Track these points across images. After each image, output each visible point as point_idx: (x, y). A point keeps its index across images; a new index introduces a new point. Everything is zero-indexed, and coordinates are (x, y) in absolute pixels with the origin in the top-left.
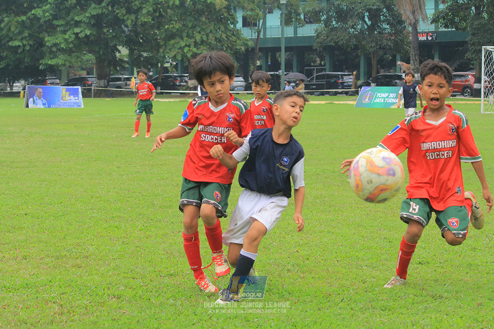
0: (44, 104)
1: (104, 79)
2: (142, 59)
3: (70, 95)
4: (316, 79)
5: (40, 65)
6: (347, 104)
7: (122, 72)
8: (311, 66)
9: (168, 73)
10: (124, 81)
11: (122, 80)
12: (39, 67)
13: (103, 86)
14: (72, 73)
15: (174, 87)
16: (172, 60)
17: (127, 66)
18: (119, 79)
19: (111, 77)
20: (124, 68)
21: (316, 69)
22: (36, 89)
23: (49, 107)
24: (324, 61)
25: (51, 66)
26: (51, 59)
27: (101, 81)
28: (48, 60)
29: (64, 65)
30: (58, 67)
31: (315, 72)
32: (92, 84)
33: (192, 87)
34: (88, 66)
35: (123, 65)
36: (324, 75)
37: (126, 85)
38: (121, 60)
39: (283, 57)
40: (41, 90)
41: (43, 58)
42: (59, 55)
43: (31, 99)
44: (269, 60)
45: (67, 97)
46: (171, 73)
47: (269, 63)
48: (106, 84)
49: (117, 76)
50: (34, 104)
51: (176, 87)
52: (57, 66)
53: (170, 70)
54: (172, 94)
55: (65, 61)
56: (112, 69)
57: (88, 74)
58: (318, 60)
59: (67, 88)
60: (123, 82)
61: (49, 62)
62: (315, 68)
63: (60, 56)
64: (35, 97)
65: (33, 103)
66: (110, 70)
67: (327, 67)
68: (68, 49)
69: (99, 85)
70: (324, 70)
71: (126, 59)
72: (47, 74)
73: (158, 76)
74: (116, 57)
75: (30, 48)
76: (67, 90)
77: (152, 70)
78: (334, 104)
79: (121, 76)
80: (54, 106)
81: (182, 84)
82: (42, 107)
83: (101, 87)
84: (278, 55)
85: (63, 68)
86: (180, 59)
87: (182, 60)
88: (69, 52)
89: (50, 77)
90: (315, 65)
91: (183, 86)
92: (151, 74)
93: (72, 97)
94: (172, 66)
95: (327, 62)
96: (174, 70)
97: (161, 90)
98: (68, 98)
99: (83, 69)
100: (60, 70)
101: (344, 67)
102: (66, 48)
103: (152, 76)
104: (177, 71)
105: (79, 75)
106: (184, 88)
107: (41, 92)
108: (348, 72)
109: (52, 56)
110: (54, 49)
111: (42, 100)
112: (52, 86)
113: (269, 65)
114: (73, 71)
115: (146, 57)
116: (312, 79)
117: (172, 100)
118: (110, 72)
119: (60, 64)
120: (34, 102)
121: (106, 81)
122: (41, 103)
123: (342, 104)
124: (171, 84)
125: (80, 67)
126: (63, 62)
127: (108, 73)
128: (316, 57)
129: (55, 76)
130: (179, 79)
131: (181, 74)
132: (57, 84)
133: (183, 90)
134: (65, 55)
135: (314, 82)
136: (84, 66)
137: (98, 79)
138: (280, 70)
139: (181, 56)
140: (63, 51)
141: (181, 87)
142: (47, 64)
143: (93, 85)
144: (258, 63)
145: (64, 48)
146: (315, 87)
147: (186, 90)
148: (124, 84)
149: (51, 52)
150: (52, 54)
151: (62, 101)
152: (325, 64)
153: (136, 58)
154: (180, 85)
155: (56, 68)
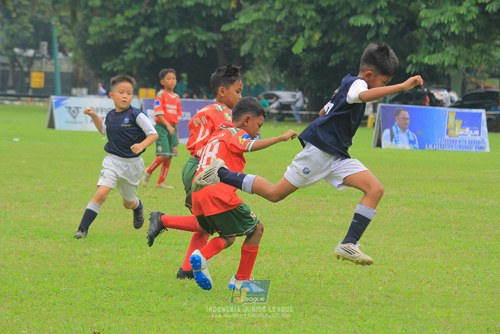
0: (411, 142)
3: (463, 126)
5: (407, 65)
12: (405, 69)
22: (398, 113)
23: (422, 147)
25: (429, 69)
26: (430, 53)
28: (424, 57)
29: (456, 66)
30: (444, 70)
40: (406, 114)
41: (414, 51)
42: (446, 46)
43: (387, 132)
45: (457, 129)
50: (392, 140)
52: (442, 69)
55: (457, 58)
59: (457, 113)
61: (426, 60)
63: (447, 49)
64: (394, 128)
65: (389, 138)
68: (464, 34)
75: (389, 32)
76: (458, 116)
80: (431, 146)
82: (408, 147)
85: (453, 73)
88: (467, 40)
93: (467, 129)
98: (459, 131)
100: (448, 77)
102: (460, 32)
107: (405, 119)
109: (432, 49)
110: (437, 34)
111: (408, 134)
119: (446, 64)
120: (392, 136)
122: (406, 139)
126: (454, 60)
134: (458, 48)
140: (452, 38)
142: (422, 64)
145: (457, 33)
149: (431, 40)
150: (433, 44)
151: (447, 137)
155: (440, 72)
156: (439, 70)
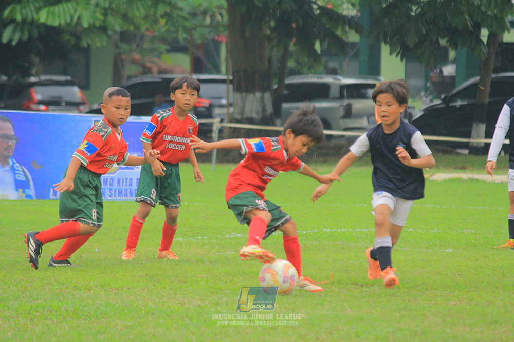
0: (20, 186)
1: (263, 90)
7: (333, 64)
10: (341, 97)
11: (334, 92)
13: (255, 115)
14: (134, 62)
17: (353, 37)
18: (322, 91)
19: (288, 81)
20: (340, 47)
23: (42, 194)
25: (50, 34)
27: (250, 97)
28: (38, 10)
29: (103, 29)
30: (78, 38)
32: (211, 106)
34: (197, 36)
35: (339, 33)
37: (348, 113)
38: (331, 15)
48: (270, 110)
49: (313, 79)
52: (71, 34)
56: (292, 47)
57: (197, 67)
60: (335, 104)
61: (43, 17)
66: (286, 55)
69: (242, 113)
71: (349, 11)
72: (32, 64)
73: (476, 79)
77: (452, 54)
79: (328, 79)
82: (12, 195)
83: (251, 121)
85: (98, 42)
89: (44, 78)
92: (449, 70)
99: (176, 48)
100: (87, 51)
103: (452, 80)
105: (161, 72)
107: (5, 137)
111: (13, 168)
112: (55, 112)
114: (137, 56)
118: (283, 61)
119: (85, 24)
121: (268, 97)
125: (164, 40)
127: (276, 65)
129: (65, 73)
132: (74, 105)
136: (182, 36)
137: (237, 89)
143: (217, 111)
148: (342, 112)
155: (69, 41)
156: (67, 37)
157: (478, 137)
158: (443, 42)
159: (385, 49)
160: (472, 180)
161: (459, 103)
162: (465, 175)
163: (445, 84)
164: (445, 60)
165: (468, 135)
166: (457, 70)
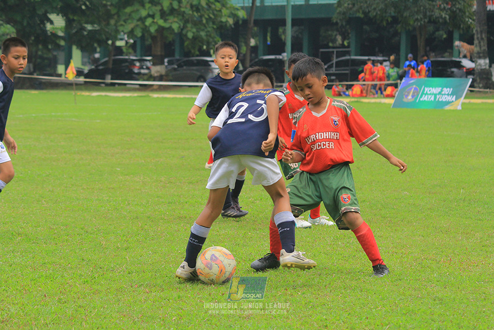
2: (85, 33)
4: (336, 67)
6: (380, 103)
8: (329, 47)
9: (121, 55)
15: (131, 76)
16: (128, 37)
17: (62, 43)
20: (58, 47)
21: (337, 52)
24: (348, 39)
31: (335, 56)
33: (157, 76)
35: (58, 42)
36: (348, 60)
38: (54, 35)
39: (288, 34)
44: (269, 39)
46: (126, 55)
47: (269, 42)
48: (32, 70)
51: (134, 76)
53: (124, 50)
54: (128, 86)
56: (40, 47)
58: (339, 39)
62: (335, 50)
66: (38, 50)
67: (352, 49)
70: (348, 53)
71: (61, 34)
73: (107, 59)
74: (46, 31)
77: (98, 50)
78: (362, 102)
81: (143, 71)
83: (25, 74)
84: (281, 30)
86: (139, 34)
87: (143, 38)
90: (335, 45)
91: (144, 74)
92: (97, 56)
94: (128, 45)
95: (351, 42)
96: (131, 50)
97: (112, 79)
101: (377, 49)
103: (98, 60)
104: (135, 51)
106: (146, 77)
108: (383, 56)
113: (269, 46)
115: (90, 31)
116: (331, 67)
117: (128, 94)
118: (36, 52)
123: (373, 103)
124: (127, 71)
127: (34, 54)
128: (336, 35)
130: (138, 64)
131: (141, 56)
133: (144, 80)
135: (333, 70)
138: (284, 52)
139: (141, 30)
141: (141, 76)
144: (253, 42)
146: (333, 78)
147: (148, 80)
152: (349, 43)
153: (76, 32)
154: (139, 74)
157: (108, 80)
158: (96, 45)
159: (74, 48)
160: (106, 96)
161: (101, 67)
162: (103, 94)
163: (95, 61)
164: (95, 51)
165: (104, 79)
166: (101, 56)
